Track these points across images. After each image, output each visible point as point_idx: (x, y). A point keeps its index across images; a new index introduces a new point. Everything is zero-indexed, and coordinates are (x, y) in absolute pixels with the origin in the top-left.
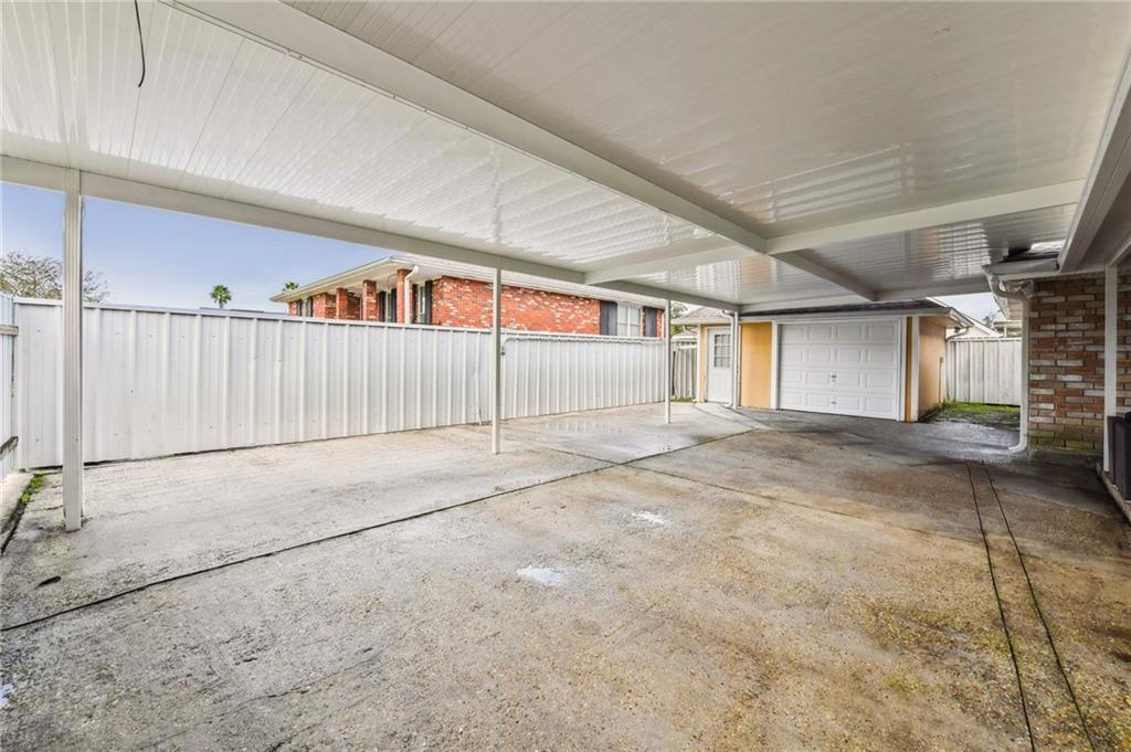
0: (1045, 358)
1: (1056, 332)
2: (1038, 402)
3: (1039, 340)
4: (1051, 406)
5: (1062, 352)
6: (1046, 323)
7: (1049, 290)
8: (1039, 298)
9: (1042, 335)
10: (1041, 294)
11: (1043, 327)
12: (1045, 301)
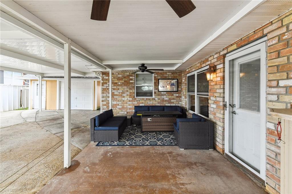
0: (105, 94)
1: (107, 86)
2: (103, 106)
3: (103, 89)
4: (106, 107)
5: (108, 92)
6: (104, 84)
7: (105, 75)
8: (103, 77)
9: (104, 87)
10: (104, 76)
11: (104, 85)
12: (104, 78)
